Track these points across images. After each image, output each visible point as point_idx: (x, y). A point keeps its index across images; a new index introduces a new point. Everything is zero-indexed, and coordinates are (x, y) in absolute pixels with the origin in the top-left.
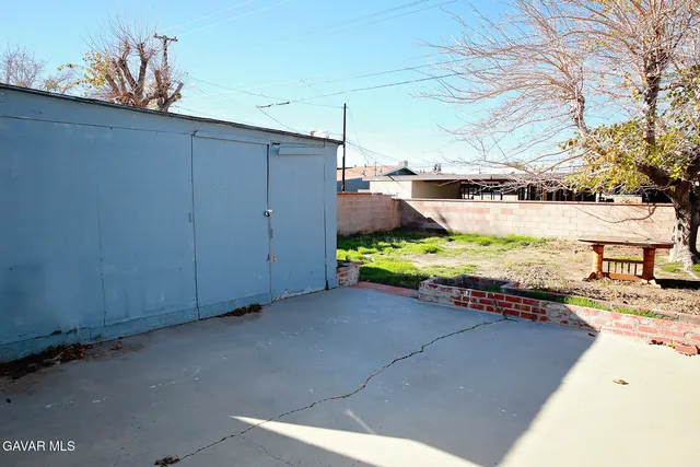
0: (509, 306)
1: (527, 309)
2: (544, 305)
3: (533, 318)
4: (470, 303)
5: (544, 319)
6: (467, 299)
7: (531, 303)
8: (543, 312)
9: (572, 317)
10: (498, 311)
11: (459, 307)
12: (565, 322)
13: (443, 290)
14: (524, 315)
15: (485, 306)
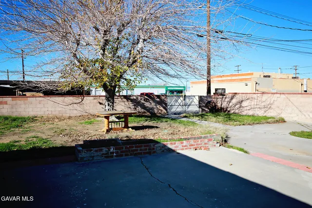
0: (137, 150)
1: (146, 149)
2: (154, 146)
3: (149, 153)
4: (115, 154)
5: (154, 152)
6: (113, 153)
7: (147, 146)
8: (154, 149)
9: (166, 148)
10: (131, 155)
11: (108, 159)
12: (164, 151)
13: (96, 151)
14: (145, 153)
15: (124, 154)
